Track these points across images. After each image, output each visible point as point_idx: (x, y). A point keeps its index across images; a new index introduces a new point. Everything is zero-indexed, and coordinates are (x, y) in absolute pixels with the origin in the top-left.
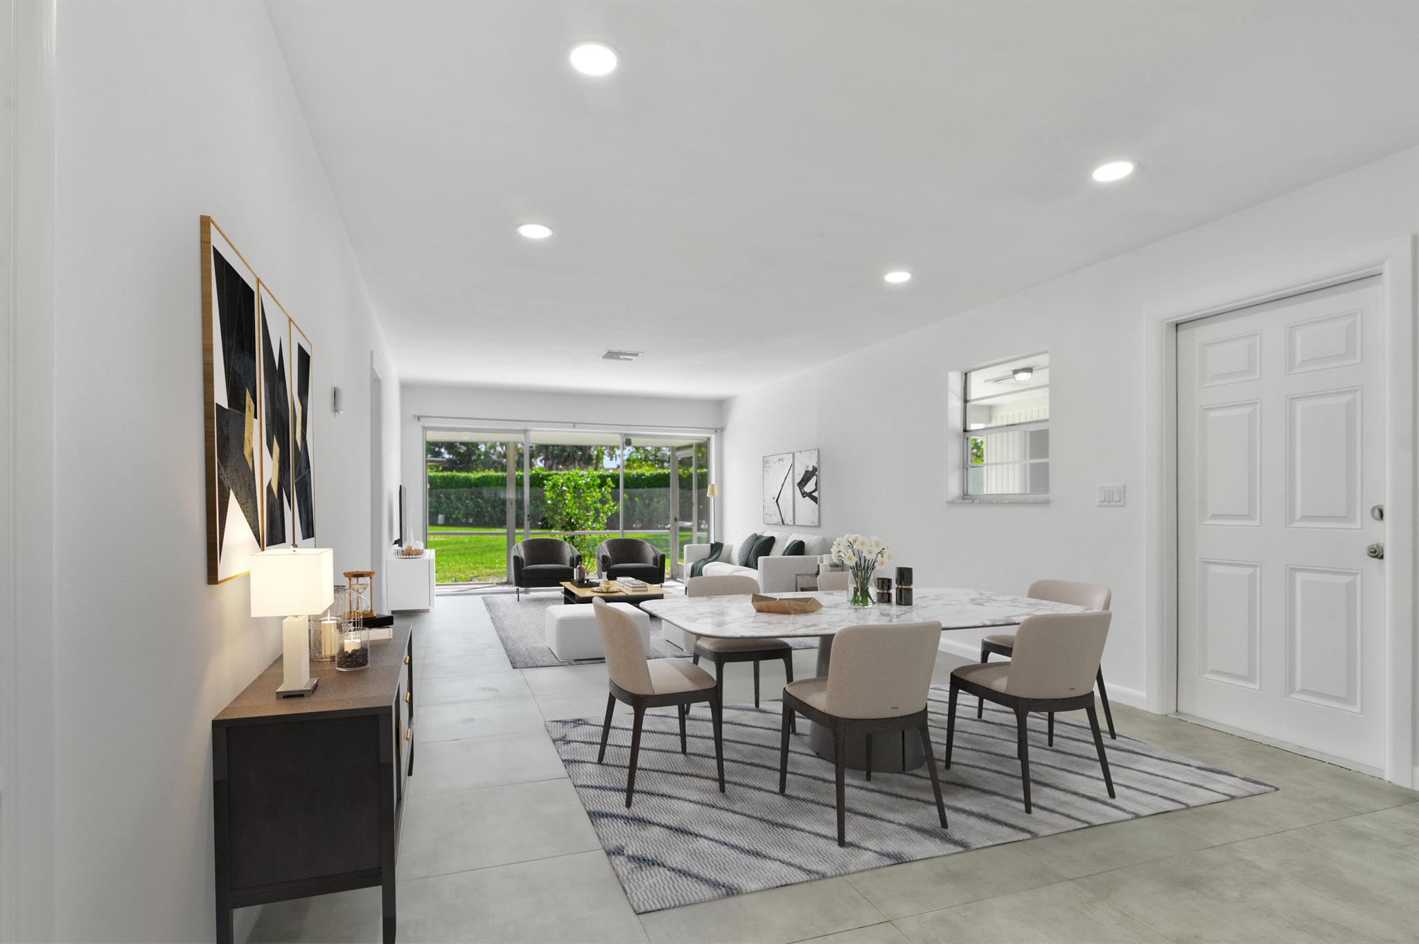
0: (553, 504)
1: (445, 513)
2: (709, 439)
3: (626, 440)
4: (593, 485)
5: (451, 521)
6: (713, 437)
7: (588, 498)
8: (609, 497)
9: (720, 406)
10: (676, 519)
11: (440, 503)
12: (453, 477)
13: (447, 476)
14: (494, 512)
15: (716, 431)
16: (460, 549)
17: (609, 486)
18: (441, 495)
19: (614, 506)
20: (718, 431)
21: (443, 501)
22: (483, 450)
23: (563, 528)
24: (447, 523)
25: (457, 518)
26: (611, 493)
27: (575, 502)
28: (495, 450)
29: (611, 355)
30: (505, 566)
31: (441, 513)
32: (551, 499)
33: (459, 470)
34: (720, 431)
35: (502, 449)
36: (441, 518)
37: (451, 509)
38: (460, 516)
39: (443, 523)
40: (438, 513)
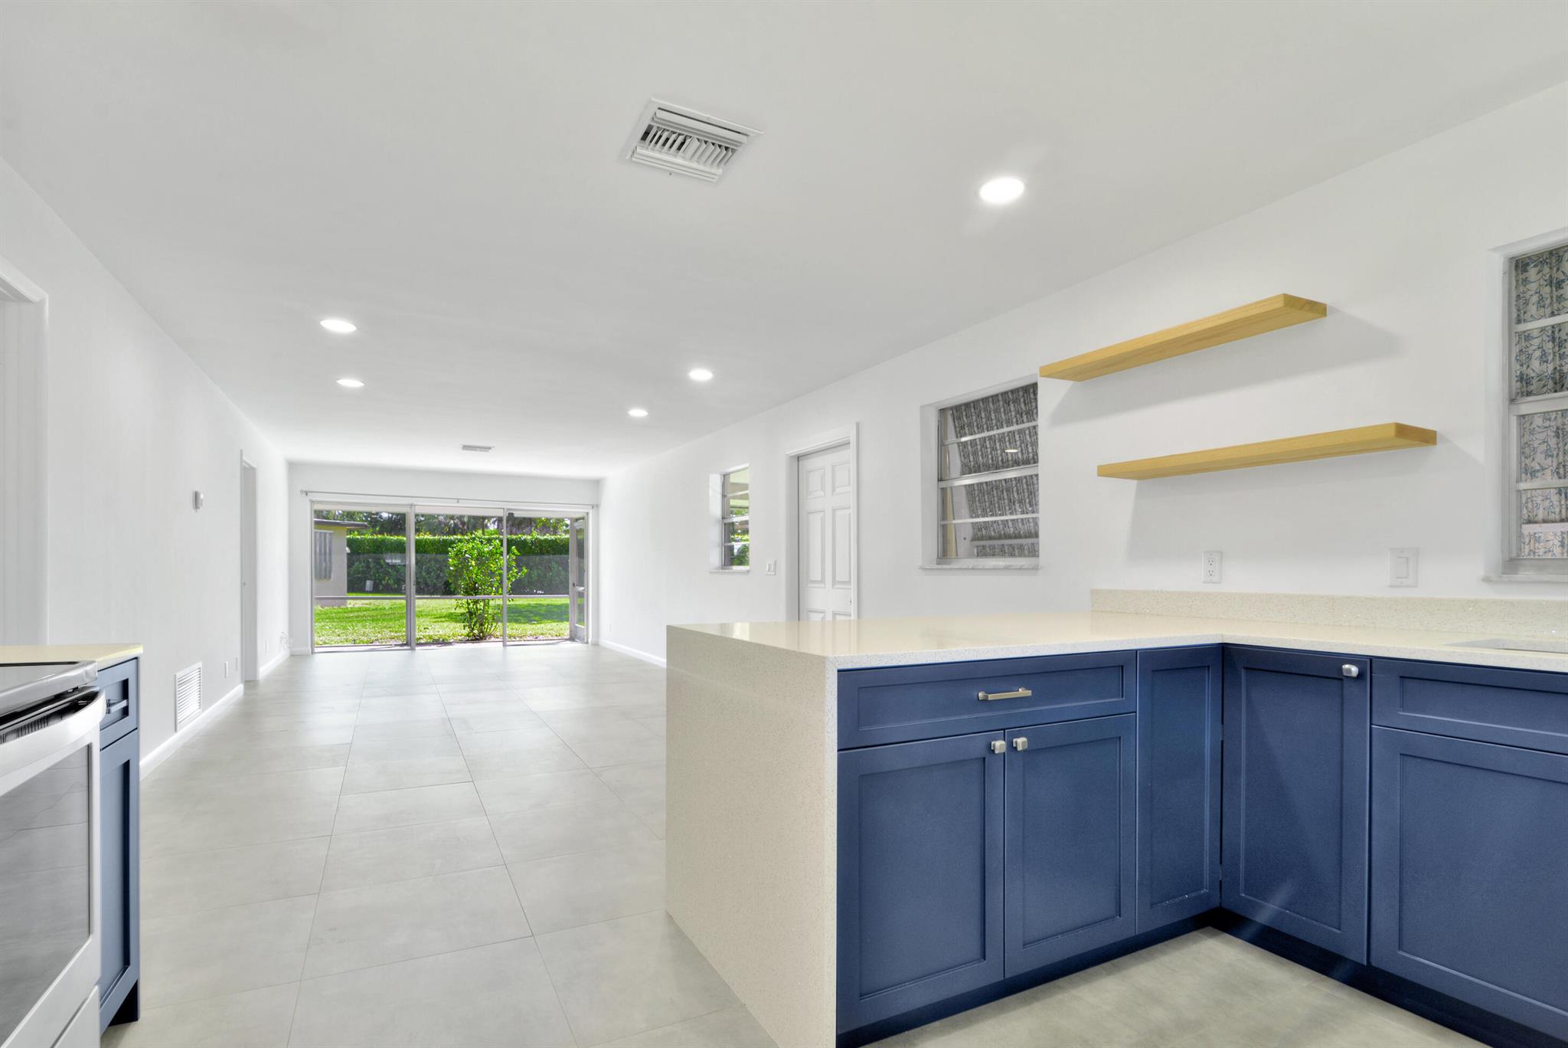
0: (456, 571)
1: (373, 578)
2: (588, 513)
3: (509, 514)
4: (497, 553)
5: (381, 587)
6: (591, 511)
7: (492, 565)
8: (514, 564)
9: (597, 484)
10: (574, 585)
11: (368, 567)
12: (383, 541)
13: (377, 539)
14: (429, 578)
15: (593, 507)
16: (377, 616)
17: (514, 554)
18: (370, 560)
19: (517, 573)
20: (595, 507)
21: (371, 566)
23: (467, 593)
24: (376, 590)
25: (387, 584)
26: (515, 560)
27: (479, 569)
29: (466, 447)
30: (404, 629)
31: (369, 579)
32: (454, 565)
33: (390, 533)
34: (596, 506)
36: (369, 584)
37: (381, 575)
38: (391, 582)
39: (371, 589)
40: (366, 579)
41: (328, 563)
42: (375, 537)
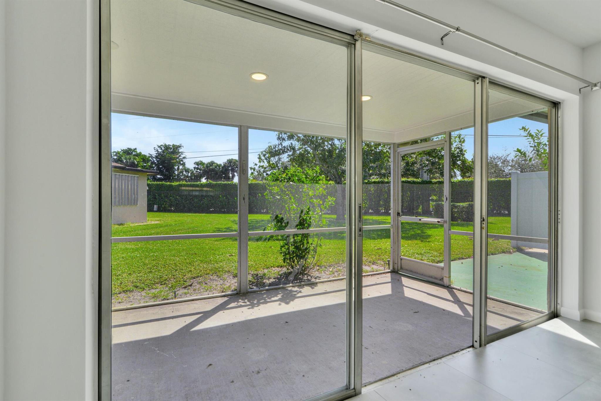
1: (158, 204)
11: (155, 198)
12: (163, 184)
13: (159, 184)
14: (186, 204)
18: (156, 194)
21: (157, 197)
22: (177, 173)
24: (159, 210)
25: (165, 207)
28: (183, 173)
31: (156, 204)
35: (186, 173)
36: (156, 207)
37: (162, 202)
38: (167, 206)
39: (157, 210)
40: (154, 204)
41: (136, 196)
42: (158, 183)
